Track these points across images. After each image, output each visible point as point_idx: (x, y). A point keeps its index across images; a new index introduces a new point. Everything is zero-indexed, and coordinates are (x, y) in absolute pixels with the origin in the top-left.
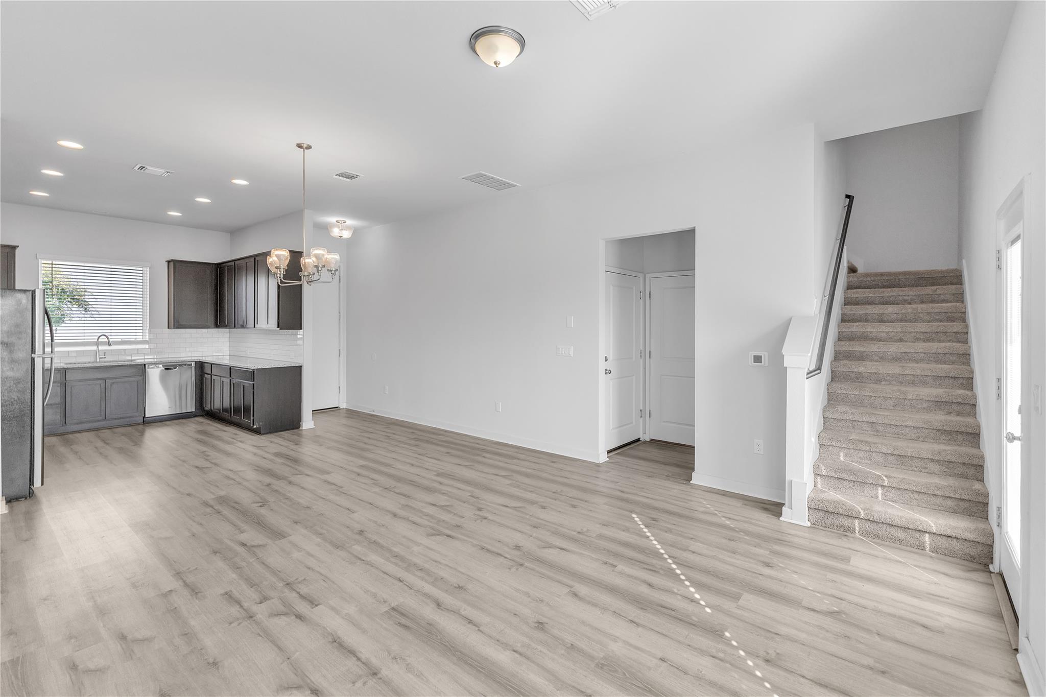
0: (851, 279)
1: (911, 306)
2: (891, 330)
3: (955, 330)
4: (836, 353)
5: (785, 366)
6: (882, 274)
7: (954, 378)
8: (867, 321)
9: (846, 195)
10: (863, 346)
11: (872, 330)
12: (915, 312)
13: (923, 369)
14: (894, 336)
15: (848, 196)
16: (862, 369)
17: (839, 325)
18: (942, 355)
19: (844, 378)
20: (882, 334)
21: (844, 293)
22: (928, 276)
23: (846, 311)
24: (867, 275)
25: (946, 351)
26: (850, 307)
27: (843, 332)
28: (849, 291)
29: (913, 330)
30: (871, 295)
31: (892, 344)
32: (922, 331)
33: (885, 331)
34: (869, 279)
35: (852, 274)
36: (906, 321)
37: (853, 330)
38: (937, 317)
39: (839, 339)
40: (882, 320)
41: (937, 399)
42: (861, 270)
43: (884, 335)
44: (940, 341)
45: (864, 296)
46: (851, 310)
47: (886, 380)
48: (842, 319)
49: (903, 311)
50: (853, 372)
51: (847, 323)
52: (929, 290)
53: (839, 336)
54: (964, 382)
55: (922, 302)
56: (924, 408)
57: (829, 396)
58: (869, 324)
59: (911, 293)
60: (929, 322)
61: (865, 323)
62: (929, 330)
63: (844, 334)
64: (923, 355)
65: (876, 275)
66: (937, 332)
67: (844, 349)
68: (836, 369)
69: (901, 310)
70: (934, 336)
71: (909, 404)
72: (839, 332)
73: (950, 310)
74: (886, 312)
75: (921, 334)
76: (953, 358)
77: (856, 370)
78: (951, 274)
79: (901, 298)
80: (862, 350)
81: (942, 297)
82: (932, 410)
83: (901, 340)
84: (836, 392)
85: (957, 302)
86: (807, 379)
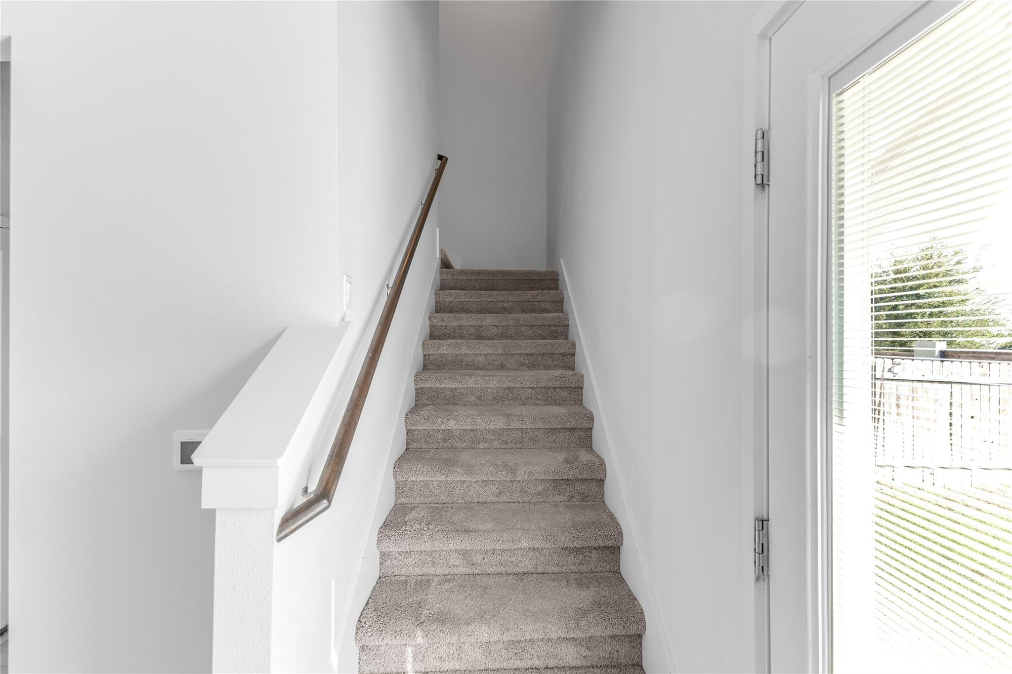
0: (445, 276)
1: (512, 315)
2: (491, 352)
3: (562, 351)
4: (417, 393)
5: (204, 506)
6: (480, 273)
7: (571, 430)
8: (462, 337)
9: (439, 155)
10: (455, 379)
11: (467, 352)
12: (517, 324)
13: (534, 419)
14: (494, 361)
15: (440, 157)
16: (452, 425)
17: (423, 344)
18: (551, 390)
19: (426, 441)
20: (480, 358)
21: (435, 294)
22: (527, 278)
23: (435, 321)
24: (463, 272)
25: (557, 384)
26: (441, 315)
27: (430, 355)
28: (441, 291)
29: (516, 352)
30: (467, 299)
31: (493, 376)
32: (526, 352)
33: (484, 352)
34: (465, 278)
35: (446, 270)
36: (507, 337)
37: (442, 352)
38: (540, 332)
39: (425, 368)
40: (479, 336)
41: (557, 477)
42: (457, 264)
43: (481, 359)
44: (546, 368)
45: (459, 300)
46: (443, 321)
47: (486, 441)
48: (431, 334)
49: (504, 323)
50: (439, 430)
51: (435, 341)
52: (530, 294)
53: (424, 362)
54: (582, 434)
55: (523, 311)
56: (539, 494)
57: (397, 488)
58: (464, 341)
59: (511, 299)
60: (532, 339)
61: (459, 341)
62: (534, 351)
63: (432, 358)
64: (530, 391)
65: (473, 273)
66: (543, 354)
67: (429, 386)
68: (413, 428)
69: (502, 321)
70: (539, 359)
71: (519, 489)
72: (425, 356)
73: (553, 322)
74: (484, 323)
75: (526, 357)
76: (564, 394)
77: (443, 427)
78: (549, 277)
79: (500, 305)
80: (454, 386)
81: (543, 305)
82: (549, 495)
83: (502, 367)
84: (409, 480)
85: (557, 311)
86: (279, 540)
